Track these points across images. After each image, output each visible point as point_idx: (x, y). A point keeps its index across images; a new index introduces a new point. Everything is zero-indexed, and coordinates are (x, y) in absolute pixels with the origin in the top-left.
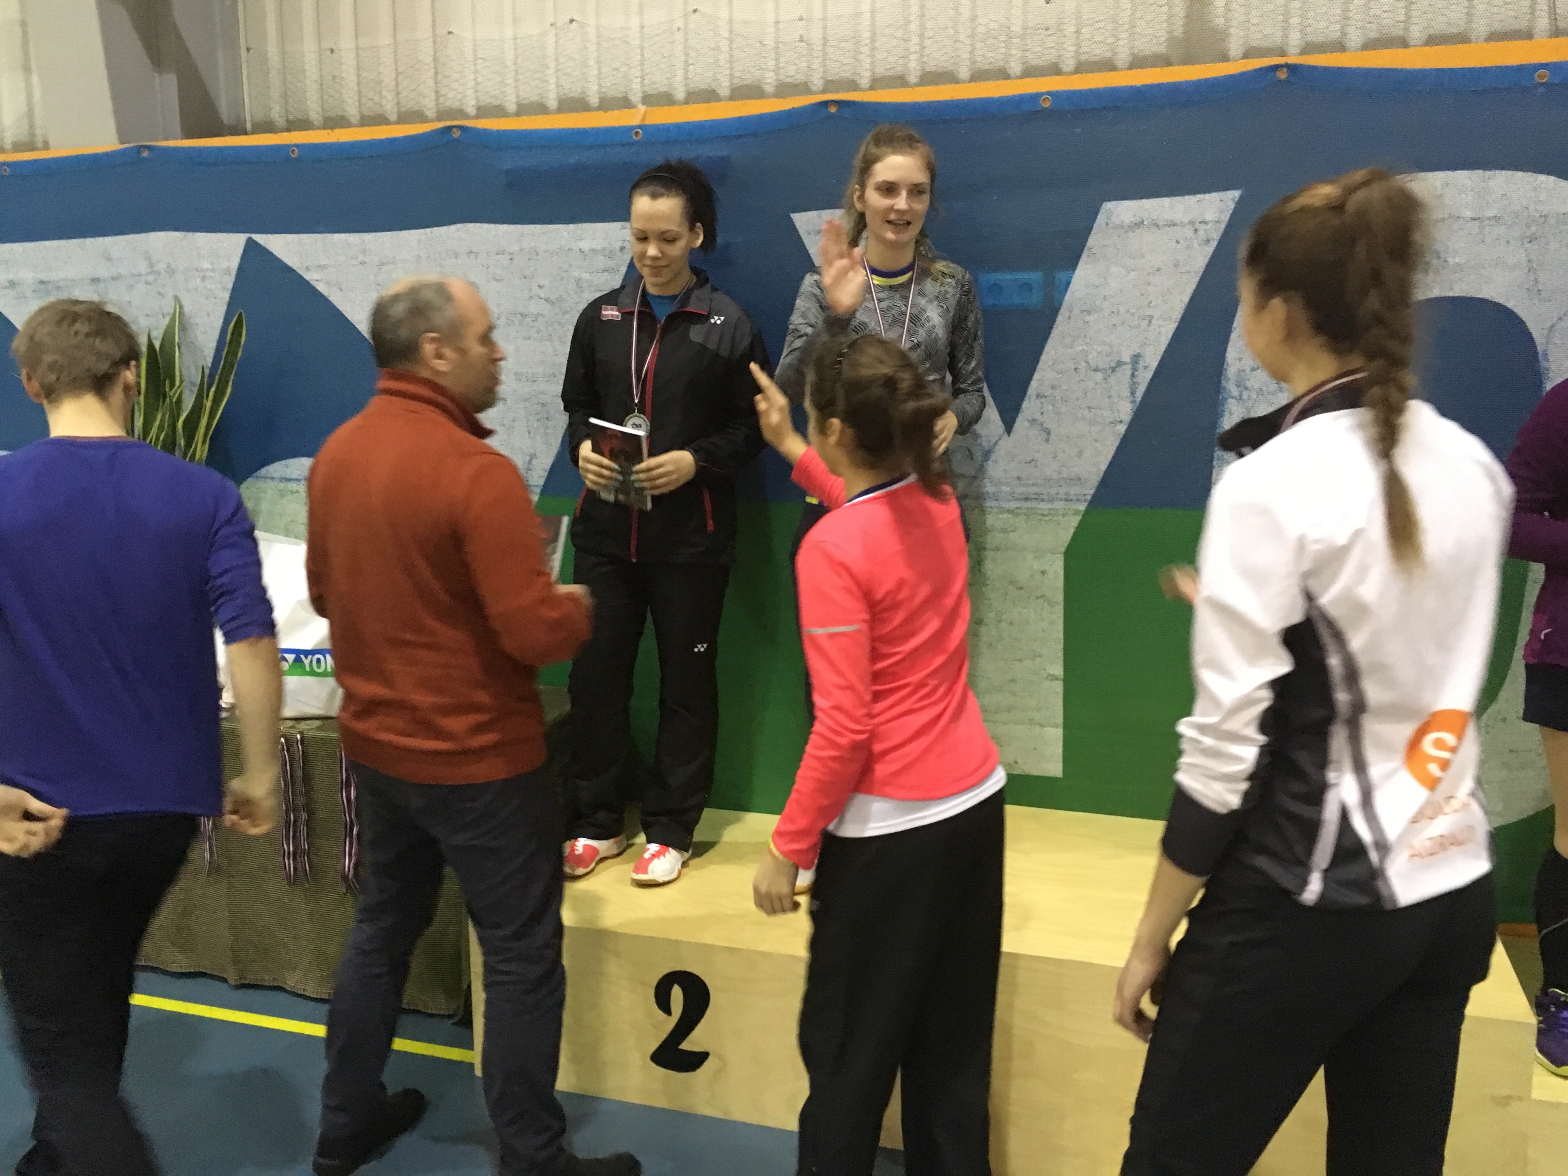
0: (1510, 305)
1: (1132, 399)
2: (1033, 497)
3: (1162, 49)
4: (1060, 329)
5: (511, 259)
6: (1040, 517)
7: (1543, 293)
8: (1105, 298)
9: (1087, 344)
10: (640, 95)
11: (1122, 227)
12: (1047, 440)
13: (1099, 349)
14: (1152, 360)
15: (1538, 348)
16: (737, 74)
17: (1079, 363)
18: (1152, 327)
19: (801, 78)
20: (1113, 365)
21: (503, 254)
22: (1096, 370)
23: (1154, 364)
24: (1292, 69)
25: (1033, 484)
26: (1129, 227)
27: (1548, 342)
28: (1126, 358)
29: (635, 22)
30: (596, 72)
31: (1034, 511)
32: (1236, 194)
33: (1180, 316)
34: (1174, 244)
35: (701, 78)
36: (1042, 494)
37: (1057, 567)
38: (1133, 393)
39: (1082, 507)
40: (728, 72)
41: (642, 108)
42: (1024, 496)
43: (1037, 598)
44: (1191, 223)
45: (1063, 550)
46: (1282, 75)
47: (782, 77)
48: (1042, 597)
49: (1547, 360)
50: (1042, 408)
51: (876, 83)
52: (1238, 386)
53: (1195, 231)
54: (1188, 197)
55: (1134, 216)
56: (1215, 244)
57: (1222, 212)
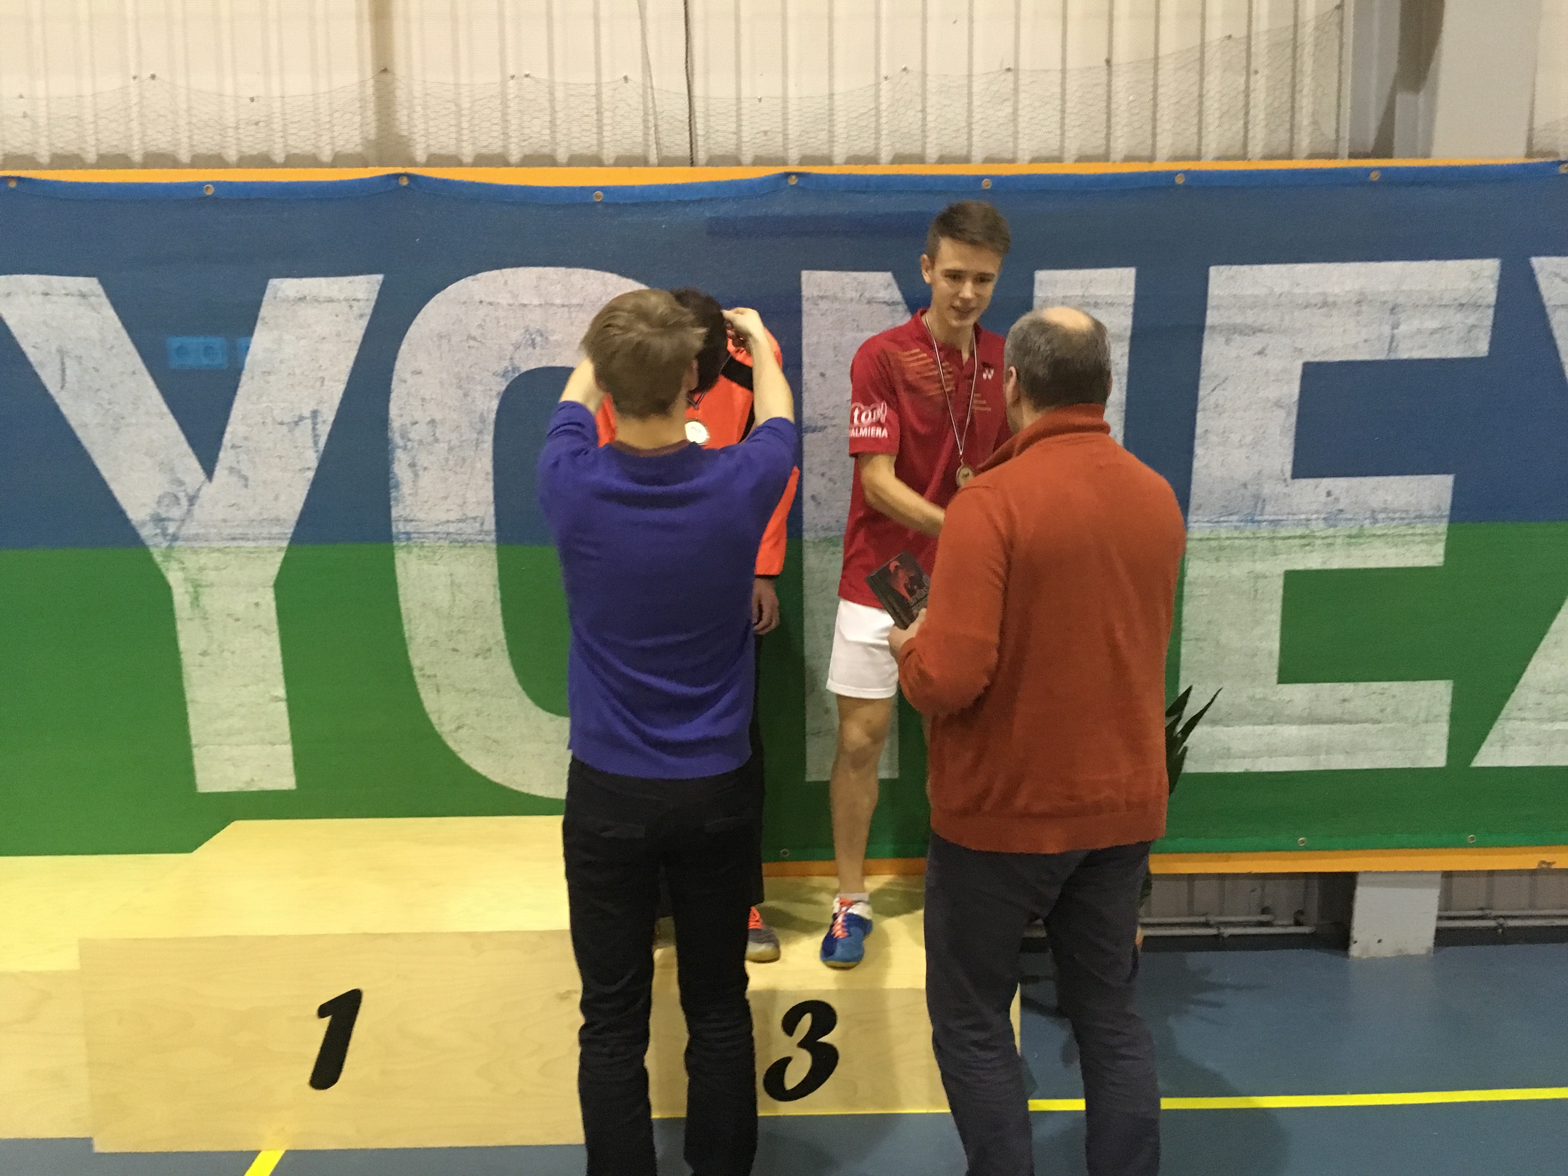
1: (315, 449)
2: (240, 536)
3: (359, 149)
4: (245, 388)
6: (248, 555)
8: (281, 362)
9: (271, 401)
11: (289, 301)
12: (246, 486)
13: (282, 405)
14: (329, 415)
17: (266, 418)
18: (325, 388)
19: (27, 149)
20: (296, 419)
22: (282, 424)
23: (331, 419)
24: (409, 176)
25: (238, 526)
26: (293, 300)
28: (307, 413)
31: (242, 549)
32: (380, 277)
33: (347, 378)
34: (335, 317)
36: (248, 534)
37: (268, 598)
38: (316, 443)
39: (285, 544)
42: (230, 537)
43: (255, 628)
44: (346, 300)
45: (272, 583)
46: (404, 182)
48: (260, 626)
50: (238, 457)
51: (102, 160)
52: (403, 437)
53: (351, 307)
54: (340, 279)
55: (297, 292)
56: (368, 318)
57: (370, 292)
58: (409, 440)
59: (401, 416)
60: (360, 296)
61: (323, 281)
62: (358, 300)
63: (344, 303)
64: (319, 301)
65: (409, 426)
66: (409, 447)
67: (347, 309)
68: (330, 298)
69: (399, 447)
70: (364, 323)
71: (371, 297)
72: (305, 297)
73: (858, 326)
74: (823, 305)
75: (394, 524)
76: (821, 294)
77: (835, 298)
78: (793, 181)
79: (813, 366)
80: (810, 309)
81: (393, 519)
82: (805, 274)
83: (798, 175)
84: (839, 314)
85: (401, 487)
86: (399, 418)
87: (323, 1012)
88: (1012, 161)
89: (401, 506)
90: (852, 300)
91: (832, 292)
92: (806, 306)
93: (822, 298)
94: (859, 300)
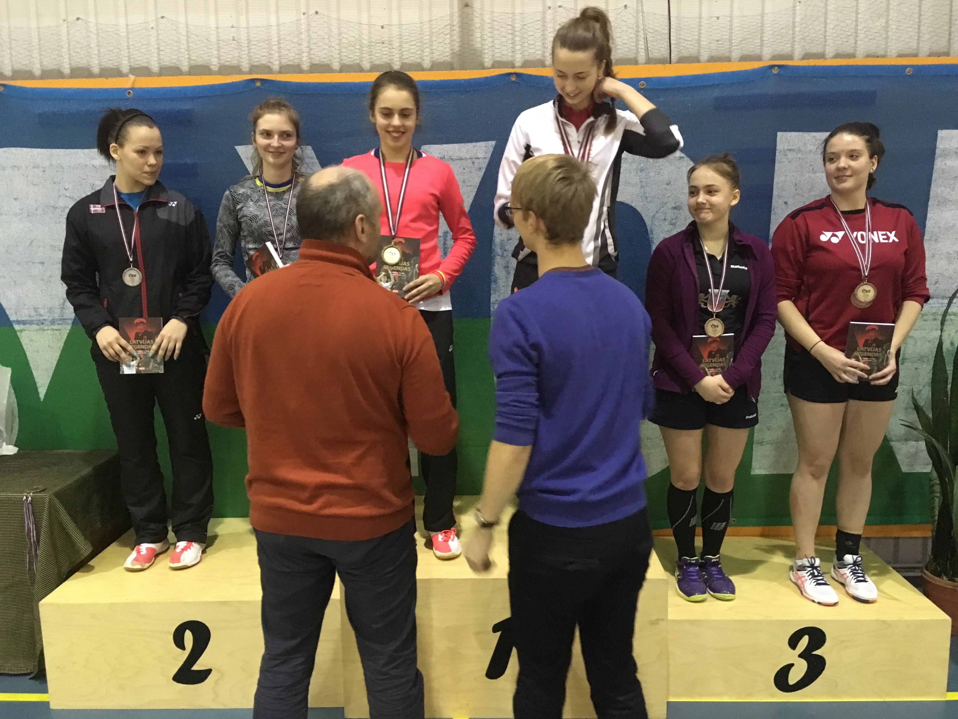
0: (633, 205)
3: (448, 59)
5: (44, 171)
7: (649, 199)
10: (128, 68)
15: (648, 227)
16: (194, 58)
19: (235, 62)
21: (37, 168)
24: (518, 75)
27: (652, 224)
29: (122, 22)
30: (96, 52)
32: (493, 143)
34: (462, 170)
35: (169, 60)
40: (187, 56)
41: (132, 77)
44: (471, 158)
46: (513, 79)
47: (222, 62)
49: (652, 234)
51: (283, 69)
52: (501, 249)
53: (473, 163)
54: (467, 144)
55: (440, 153)
56: (484, 170)
57: (486, 153)
58: (505, 250)
59: (501, 234)
60: (480, 155)
61: (456, 146)
62: (478, 158)
63: (470, 161)
64: (453, 159)
65: (506, 241)
66: (505, 255)
67: (470, 165)
68: (460, 157)
69: (498, 256)
70: (481, 173)
71: (487, 156)
72: (444, 157)
73: (813, 169)
74: (790, 155)
75: (491, 305)
76: (790, 148)
77: (799, 150)
78: (775, 71)
79: (779, 197)
80: (781, 158)
81: (491, 302)
82: (779, 134)
83: (780, 67)
84: (801, 161)
85: (498, 281)
86: (499, 236)
87: (495, 629)
88: (884, 56)
89: (497, 293)
90: (810, 151)
91: (797, 146)
92: (778, 156)
93: (790, 150)
94: (816, 151)
